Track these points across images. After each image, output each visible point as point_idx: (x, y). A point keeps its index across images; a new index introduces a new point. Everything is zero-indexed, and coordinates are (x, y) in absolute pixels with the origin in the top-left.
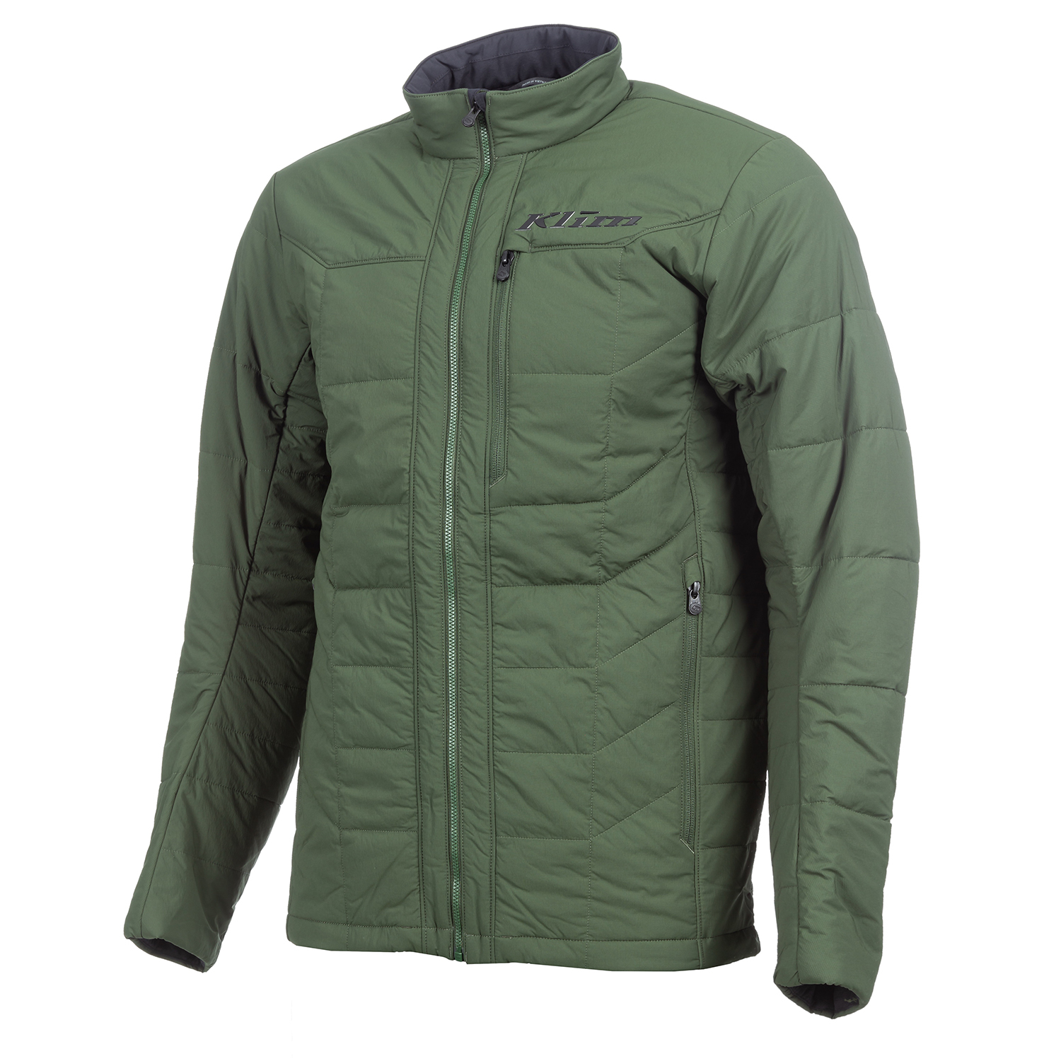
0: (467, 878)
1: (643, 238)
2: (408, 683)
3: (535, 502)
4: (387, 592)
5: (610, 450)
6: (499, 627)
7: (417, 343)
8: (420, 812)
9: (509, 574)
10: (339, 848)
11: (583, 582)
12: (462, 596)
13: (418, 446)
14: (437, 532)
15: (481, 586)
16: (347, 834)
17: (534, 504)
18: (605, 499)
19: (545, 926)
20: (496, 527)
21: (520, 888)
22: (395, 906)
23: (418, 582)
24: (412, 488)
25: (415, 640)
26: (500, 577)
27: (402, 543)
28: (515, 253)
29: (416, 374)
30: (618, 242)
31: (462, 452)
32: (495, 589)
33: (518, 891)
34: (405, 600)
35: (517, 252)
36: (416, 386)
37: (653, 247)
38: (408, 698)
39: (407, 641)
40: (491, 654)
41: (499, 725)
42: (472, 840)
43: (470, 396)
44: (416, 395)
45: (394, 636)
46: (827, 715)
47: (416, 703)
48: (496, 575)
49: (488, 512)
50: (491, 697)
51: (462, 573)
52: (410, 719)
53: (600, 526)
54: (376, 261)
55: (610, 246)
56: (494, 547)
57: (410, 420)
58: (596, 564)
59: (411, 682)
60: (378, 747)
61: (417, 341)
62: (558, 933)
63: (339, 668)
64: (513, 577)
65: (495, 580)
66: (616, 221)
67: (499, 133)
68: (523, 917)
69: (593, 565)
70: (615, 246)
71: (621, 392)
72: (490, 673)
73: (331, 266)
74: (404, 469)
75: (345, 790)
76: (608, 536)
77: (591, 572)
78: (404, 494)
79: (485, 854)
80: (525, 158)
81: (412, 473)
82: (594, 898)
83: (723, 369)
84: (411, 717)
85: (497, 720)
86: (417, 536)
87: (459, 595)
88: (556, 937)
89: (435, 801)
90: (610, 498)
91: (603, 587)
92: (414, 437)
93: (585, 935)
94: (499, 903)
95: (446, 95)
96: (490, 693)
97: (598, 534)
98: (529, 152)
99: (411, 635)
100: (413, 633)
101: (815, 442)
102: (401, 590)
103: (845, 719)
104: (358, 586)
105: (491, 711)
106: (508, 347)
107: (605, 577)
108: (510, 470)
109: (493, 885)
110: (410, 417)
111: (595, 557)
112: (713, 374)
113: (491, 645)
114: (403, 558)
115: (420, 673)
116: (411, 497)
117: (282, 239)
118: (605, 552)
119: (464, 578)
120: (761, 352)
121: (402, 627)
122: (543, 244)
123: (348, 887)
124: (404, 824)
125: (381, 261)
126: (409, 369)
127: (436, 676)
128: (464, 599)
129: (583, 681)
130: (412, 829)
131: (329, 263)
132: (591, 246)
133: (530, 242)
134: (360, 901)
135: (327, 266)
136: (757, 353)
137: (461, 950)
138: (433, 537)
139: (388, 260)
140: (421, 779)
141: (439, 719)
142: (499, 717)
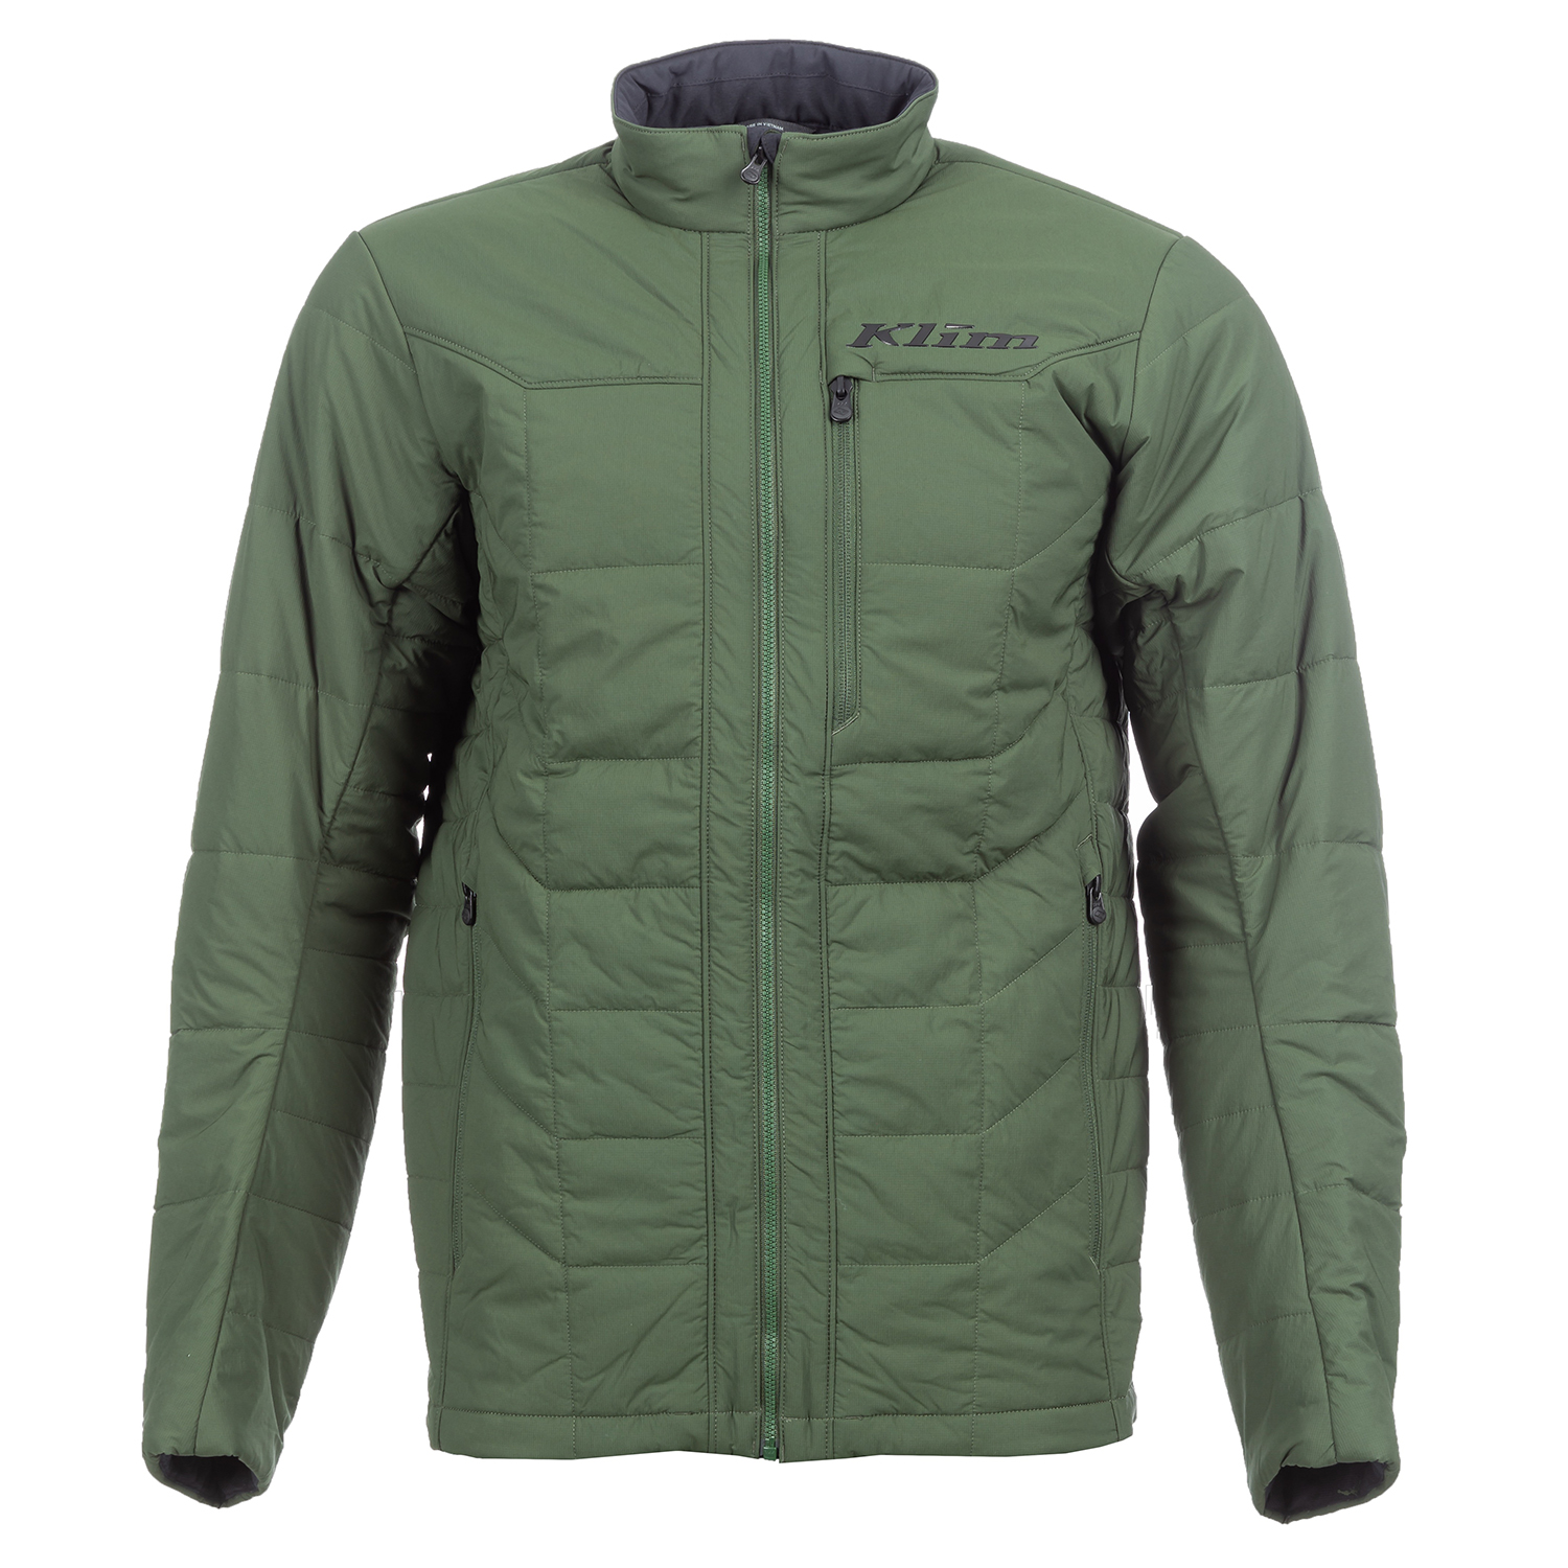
0: (791, 1331)
1: (1053, 367)
2: (692, 1034)
3: (895, 757)
4: (654, 894)
5: (1005, 681)
6: (834, 946)
7: (706, 511)
8: (711, 1233)
9: (851, 865)
10: (562, 1296)
11: (954, 877)
12: (784, 899)
13: (715, 667)
14: (748, 801)
15: (811, 884)
16: (578, 1274)
18: (993, 754)
19: (911, 1395)
20: (839, 797)
21: (874, 1341)
22: (663, 1381)
23: (716, 878)
24: (706, 734)
25: (706, 968)
26: (839, 872)
27: (690, 818)
28: (852, 381)
29: (707, 557)
30: (1016, 372)
31: (790, 679)
32: (832, 890)
33: (871, 1347)
34: (688, 906)
35: (855, 379)
36: (707, 576)
37: (1066, 381)
38: (695, 1059)
39: (691, 971)
40: (826, 988)
41: (843, 1095)
42: (801, 1273)
43: (797, 594)
44: (708, 589)
45: (668, 963)
46: (1319, 1065)
47: (707, 1064)
48: (833, 867)
49: (827, 772)
50: (828, 1053)
51: (787, 865)
52: (695, 1090)
53: (985, 795)
54: (618, 381)
55: (1002, 378)
56: (836, 825)
57: (698, 629)
58: (972, 852)
59: (697, 1034)
60: (635, 1137)
61: (706, 507)
62: (931, 1405)
63: (565, 1015)
64: (857, 871)
65: (832, 875)
66: (1003, 342)
67: (788, 197)
68: (878, 1385)
69: (968, 853)
70: (1012, 378)
71: (1022, 595)
72: (826, 1017)
73: (533, 386)
74: (693, 704)
75: (574, 1205)
76: (994, 809)
77: (969, 863)
78: (692, 742)
79: (821, 1293)
80: (823, 238)
81: (706, 710)
82: (982, 1350)
83: (1139, 567)
84: (697, 1086)
85: (839, 1088)
86: (716, 807)
87: (779, 899)
88: (926, 1411)
89: (739, 1216)
90: (999, 752)
91: (977, 885)
92: (707, 655)
93: (970, 1406)
94: (841, 1366)
95: (705, 134)
96: (828, 1047)
97: (982, 806)
98: (827, 230)
99: (699, 960)
100: (702, 958)
101: (1269, 676)
102: (679, 890)
103: (1345, 1069)
104: (600, 885)
105: (829, 1074)
106: (858, 520)
107: (982, 870)
108: (866, 708)
109: (832, 1340)
110: (696, 623)
111: (972, 842)
112: (1123, 574)
113: (825, 974)
114: (691, 840)
115: (715, 1018)
116: (706, 747)
117: (411, 339)
118: (988, 833)
119: (791, 873)
120: (1201, 543)
121: (682, 948)
122: (896, 369)
123: (577, 1357)
124: (681, 1253)
125: (627, 382)
126: (693, 550)
127: (742, 1022)
128: (788, 904)
129: (965, 1024)
130: (698, 1261)
131: (528, 380)
132: (974, 376)
133: (874, 366)
134: (600, 1377)
135: (526, 385)
136: (1194, 544)
137: (774, 1443)
138: (743, 809)
139: (639, 381)
140: (716, 1183)
141: (747, 1089)
142: (842, 1083)
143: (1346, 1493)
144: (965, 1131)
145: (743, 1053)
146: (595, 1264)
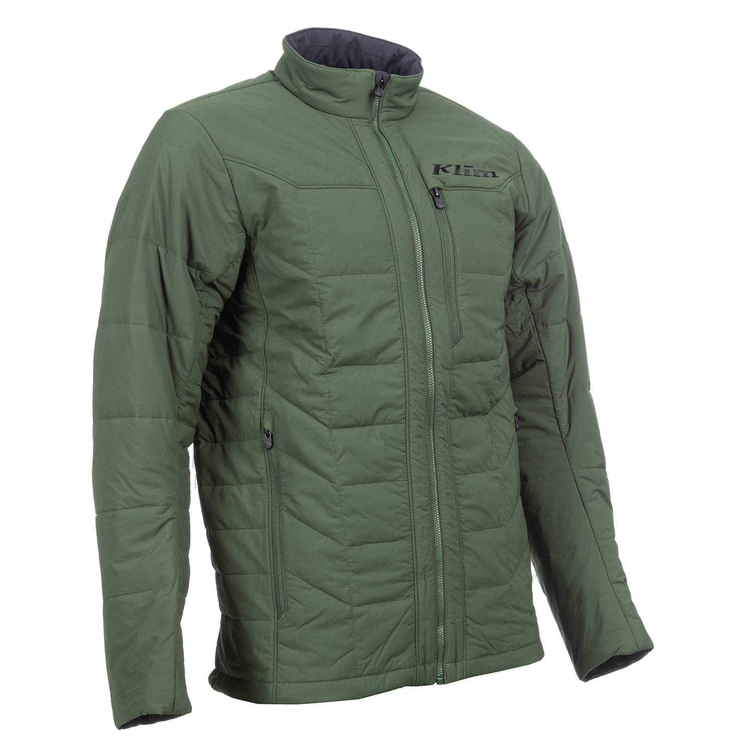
0: (449, 623)
1: (508, 186)
2: (404, 492)
4: (383, 428)
8: (416, 583)
9: (456, 410)
10: (351, 621)
12: (437, 426)
14: (424, 382)
15: (445, 419)
16: (358, 610)
17: (471, 362)
18: (497, 358)
19: (492, 646)
20: (456, 379)
21: (480, 624)
22: (399, 655)
23: (411, 418)
24: (406, 352)
25: (408, 461)
26: (452, 413)
27: (402, 391)
29: (397, 270)
30: (496, 188)
31: (436, 326)
32: (451, 422)
33: (478, 626)
34: (401, 432)
35: (439, 189)
36: (398, 279)
37: (512, 193)
38: (406, 503)
39: (402, 462)
40: (452, 466)
41: (463, 514)
43: (433, 287)
44: (399, 285)
45: (392, 459)
46: (595, 487)
47: (411, 505)
48: (451, 411)
49: (451, 368)
50: (456, 495)
52: (407, 517)
53: (496, 376)
55: (492, 190)
56: (453, 392)
57: (397, 303)
59: (406, 491)
61: (394, 247)
62: (498, 650)
63: (346, 488)
64: (458, 412)
65: (451, 415)
66: (485, 174)
67: (387, 104)
68: (479, 642)
69: (488, 402)
70: (495, 190)
72: (454, 479)
73: (302, 187)
74: (399, 339)
75: (354, 577)
76: (498, 382)
77: (488, 406)
78: (401, 356)
79: (459, 605)
80: (397, 123)
81: (405, 341)
82: (512, 622)
83: (525, 274)
85: (462, 511)
86: (412, 385)
88: (496, 653)
89: (427, 574)
90: (499, 357)
92: (402, 315)
93: (510, 648)
94: (468, 637)
96: (456, 493)
97: (495, 381)
98: (398, 120)
99: (405, 457)
102: (396, 425)
105: (457, 505)
106: (455, 253)
107: (490, 409)
108: (463, 338)
109: (465, 626)
110: (396, 301)
111: (490, 397)
112: (518, 277)
113: (451, 460)
114: (402, 402)
115: (414, 483)
116: (406, 358)
117: (226, 161)
118: (495, 393)
119: (440, 415)
120: (547, 264)
121: (399, 452)
122: (452, 185)
123: (360, 649)
124: (404, 594)
125: (345, 187)
126: (391, 267)
127: (426, 484)
128: (439, 429)
129: (498, 478)
130: (410, 597)
131: (298, 184)
132: (482, 189)
133: (444, 183)
134: (370, 657)
135: (298, 187)
136: (543, 264)
137: (442, 676)
138: (423, 386)
139: (350, 186)
140: (418, 559)
141: (429, 515)
142: (463, 508)
143: (620, 665)
144: (502, 526)
145: (427, 498)
146: (367, 604)
